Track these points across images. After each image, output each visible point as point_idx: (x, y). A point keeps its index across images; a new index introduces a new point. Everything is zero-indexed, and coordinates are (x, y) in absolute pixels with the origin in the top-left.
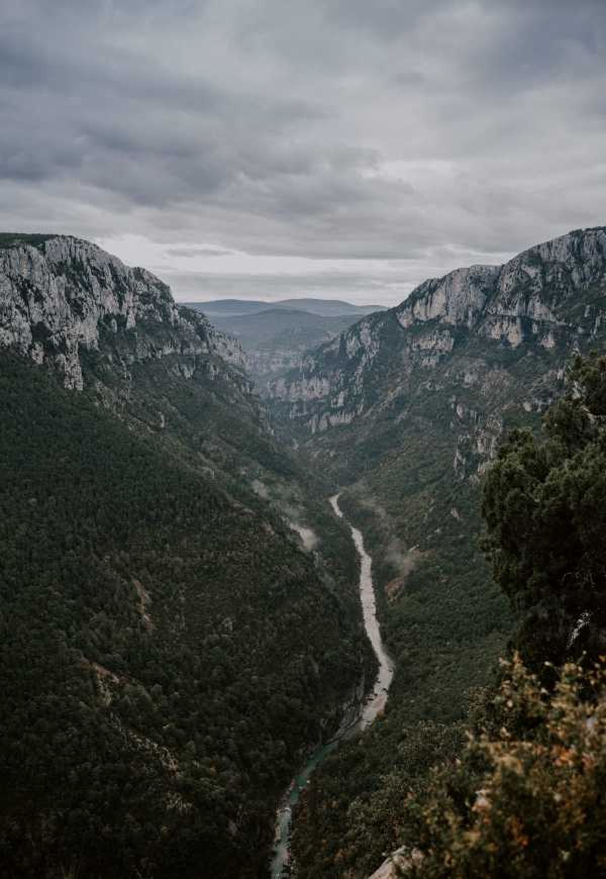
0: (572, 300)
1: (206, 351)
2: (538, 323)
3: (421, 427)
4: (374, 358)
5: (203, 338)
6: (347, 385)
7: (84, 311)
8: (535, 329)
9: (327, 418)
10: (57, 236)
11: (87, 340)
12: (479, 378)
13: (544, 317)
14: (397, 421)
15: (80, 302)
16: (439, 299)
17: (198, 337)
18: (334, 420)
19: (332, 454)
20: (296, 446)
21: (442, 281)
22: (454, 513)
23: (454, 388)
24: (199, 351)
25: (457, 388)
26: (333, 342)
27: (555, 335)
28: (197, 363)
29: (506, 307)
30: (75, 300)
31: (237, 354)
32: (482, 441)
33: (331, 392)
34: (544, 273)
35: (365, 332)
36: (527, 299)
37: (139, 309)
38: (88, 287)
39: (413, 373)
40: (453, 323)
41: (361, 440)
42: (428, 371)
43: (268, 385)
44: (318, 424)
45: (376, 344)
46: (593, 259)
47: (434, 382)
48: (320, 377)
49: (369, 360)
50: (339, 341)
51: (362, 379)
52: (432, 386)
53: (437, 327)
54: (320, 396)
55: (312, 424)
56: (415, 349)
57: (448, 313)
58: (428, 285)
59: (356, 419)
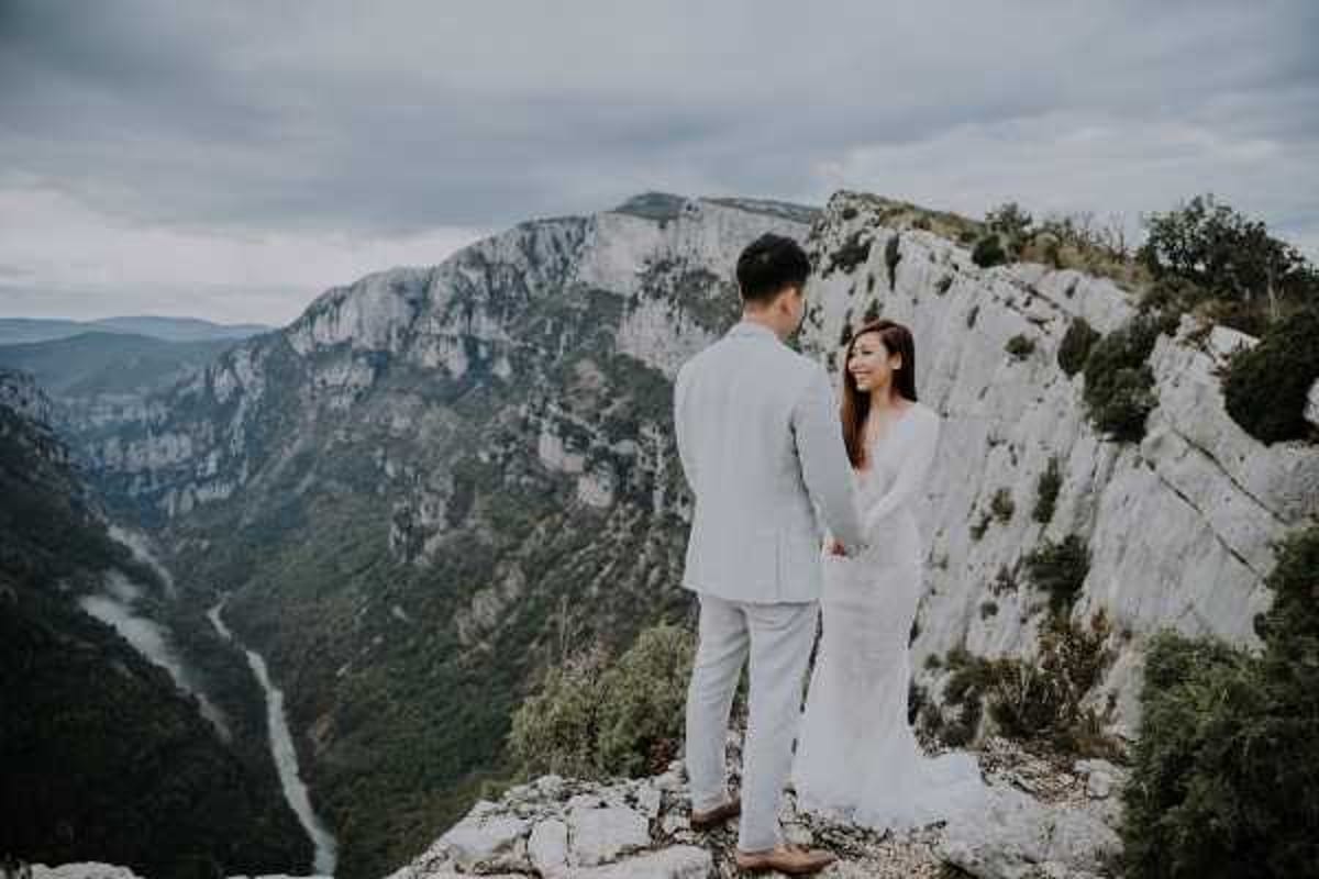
0: (528, 313)
2: (486, 344)
3: (336, 495)
4: (260, 400)
6: (221, 442)
8: (483, 352)
9: (193, 493)
12: (414, 421)
13: (494, 336)
14: (299, 490)
16: (349, 314)
18: (203, 494)
19: (205, 544)
21: (351, 289)
22: (398, 611)
23: (379, 437)
25: (383, 437)
26: (194, 378)
27: (511, 359)
29: (443, 323)
31: (35, 405)
32: (427, 509)
33: (195, 453)
34: (489, 276)
36: (469, 312)
39: (319, 419)
40: (371, 347)
41: (248, 520)
42: (339, 415)
43: (91, 449)
44: (178, 501)
45: (261, 381)
46: (550, 259)
47: (349, 430)
48: (176, 433)
49: (251, 403)
50: (202, 376)
51: (243, 433)
52: (347, 437)
53: (348, 355)
54: (177, 461)
55: (169, 502)
56: (318, 386)
57: (362, 333)
58: (332, 295)
59: (238, 490)
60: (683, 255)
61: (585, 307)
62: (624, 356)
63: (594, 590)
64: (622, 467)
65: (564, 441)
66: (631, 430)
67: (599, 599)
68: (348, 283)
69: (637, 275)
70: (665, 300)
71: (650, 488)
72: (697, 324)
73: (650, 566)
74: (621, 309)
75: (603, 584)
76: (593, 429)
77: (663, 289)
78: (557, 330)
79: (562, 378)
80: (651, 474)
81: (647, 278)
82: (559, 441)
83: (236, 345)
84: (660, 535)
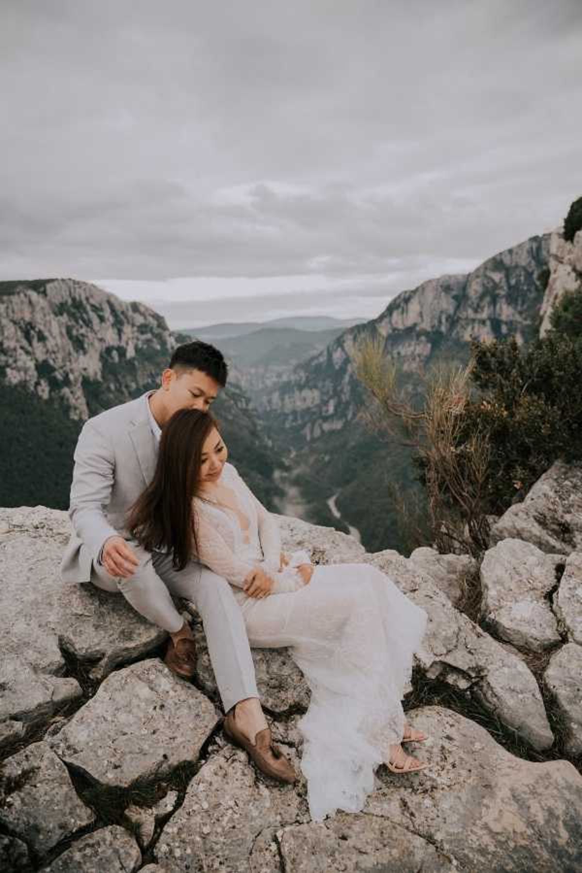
2: (506, 323)
6: (337, 394)
7: (86, 346)
8: (504, 329)
9: (320, 426)
10: (57, 280)
11: (91, 372)
13: (511, 318)
15: (81, 338)
16: (414, 307)
18: (326, 427)
19: (327, 458)
20: (293, 453)
21: (414, 292)
26: (320, 355)
27: (523, 333)
29: (476, 311)
30: (77, 337)
33: (322, 400)
34: (507, 277)
36: (494, 302)
37: (138, 339)
38: (88, 323)
39: (396, 377)
40: (429, 329)
41: (353, 443)
42: (409, 375)
43: (265, 399)
44: (312, 431)
47: (415, 385)
48: (311, 389)
49: (354, 369)
50: (325, 353)
51: (349, 388)
52: (414, 389)
53: (414, 334)
54: (311, 406)
55: (307, 431)
56: (396, 356)
57: (422, 320)
58: (402, 297)
59: (347, 424)
68: (413, 288)
83: (344, 332)
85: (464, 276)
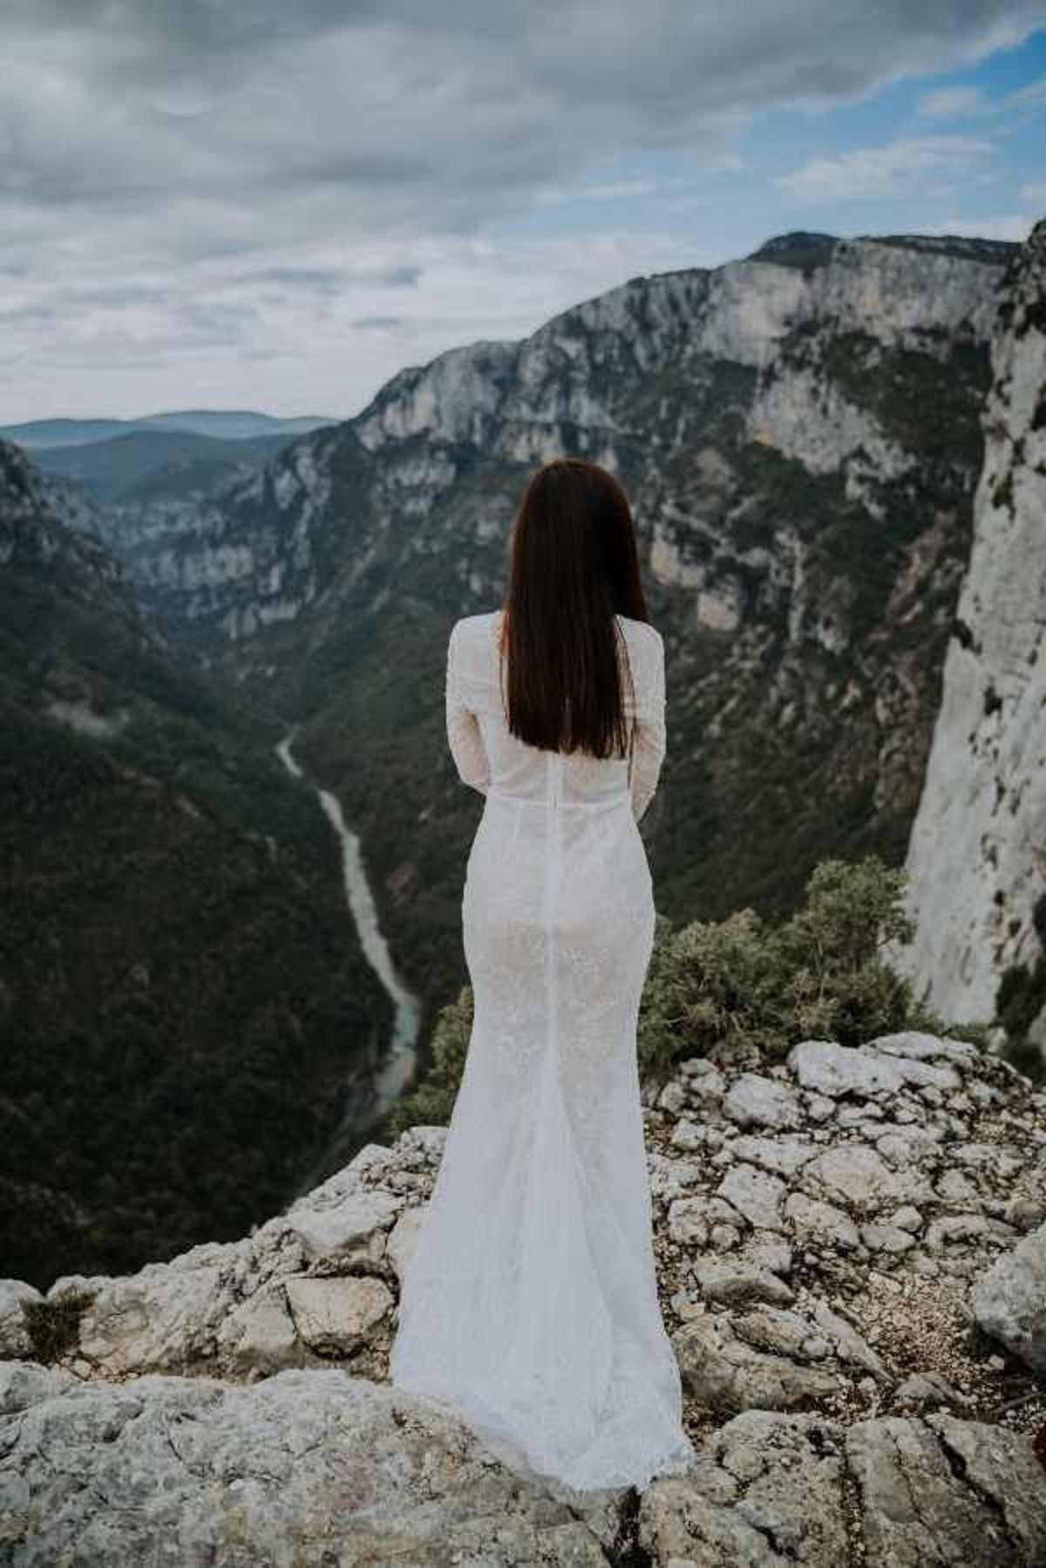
0: (639, 392)
1: (30, 512)
2: (587, 431)
3: (415, 614)
4: (326, 506)
5: (23, 489)
6: (284, 554)
8: (584, 442)
9: (256, 613)
12: (502, 527)
13: (596, 423)
14: (376, 606)
16: (424, 399)
17: (13, 489)
18: (267, 614)
19: (270, 671)
20: (207, 664)
21: (425, 371)
23: (462, 546)
24: (18, 513)
25: (466, 546)
26: (251, 482)
27: (618, 450)
28: (17, 535)
29: (535, 408)
31: (84, 516)
33: (256, 567)
34: (590, 348)
35: (305, 462)
36: (566, 393)
39: (393, 524)
40: (452, 439)
41: (316, 644)
42: (416, 520)
43: (145, 563)
44: (240, 622)
45: (326, 482)
46: (665, 324)
47: (428, 539)
48: (235, 544)
49: (316, 509)
50: (261, 478)
51: (307, 543)
52: (426, 546)
53: (425, 447)
54: (236, 576)
55: (230, 623)
56: (391, 486)
57: (440, 422)
58: (404, 377)
59: (305, 609)
60: (835, 313)
61: (708, 383)
62: (757, 445)
63: (715, 729)
64: (752, 581)
65: (681, 551)
66: (763, 537)
67: (721, 740)
68: (423, 363)
69: (774, 340)
70: (809, 372)
71: (785, 607)
72: (849, 401)
73: (783, 702)
74: (754, 384)
75: (726, 723)
76: (716, 535)
77: (808, 357)
78: (674, 412)
79: (680, 472)
80: (787, 591)
81: (786, 343)
82: (675, 550)
83: (298, 441)
84: (795, 664)
85: (513, 344)
